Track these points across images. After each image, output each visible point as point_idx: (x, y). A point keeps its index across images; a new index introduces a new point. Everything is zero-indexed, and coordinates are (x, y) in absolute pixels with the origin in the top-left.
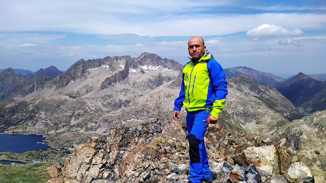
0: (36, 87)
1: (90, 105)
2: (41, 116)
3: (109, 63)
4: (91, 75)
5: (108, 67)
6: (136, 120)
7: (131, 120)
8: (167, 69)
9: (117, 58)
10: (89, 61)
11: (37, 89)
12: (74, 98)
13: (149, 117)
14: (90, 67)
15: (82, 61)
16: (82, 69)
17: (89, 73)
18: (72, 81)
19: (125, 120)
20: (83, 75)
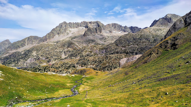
0: (27, 43)
1: (78, 45)
2: (32, 54)
3: (85, 26)
5: (84, 28)
6: (136, 46)
7: (130, 47)
9: (91, 23)
10: (70, 23)
11: (28, 45)
14: (71, 27)
15: (65, 23)
16: (65, 28)
17: (70, 31)
18: (57, 36)
19: (124, 47)
20: (65, 31)
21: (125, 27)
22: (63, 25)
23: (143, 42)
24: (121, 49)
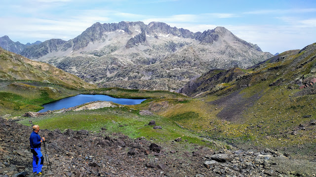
1: (121, 61)
3: (124, 28)
4: (109, 38)
5: (123, 31)
6: (179, 69)
7: (174, 69)
8: (176, 37)
9: (131, 24)
10: (105, 24)
11: (51, 51)
12: (100, 56)
13: (192, 66)
14: (106, 30)
15: (98, 24)
16: (99, 32)
17: (106, 36)
18: (91, 43)
19: (169, 69)
20: (101, 37)
21: (175, 28)
22: (98, 28)
23: (186, 65)
24: (166, 72)
